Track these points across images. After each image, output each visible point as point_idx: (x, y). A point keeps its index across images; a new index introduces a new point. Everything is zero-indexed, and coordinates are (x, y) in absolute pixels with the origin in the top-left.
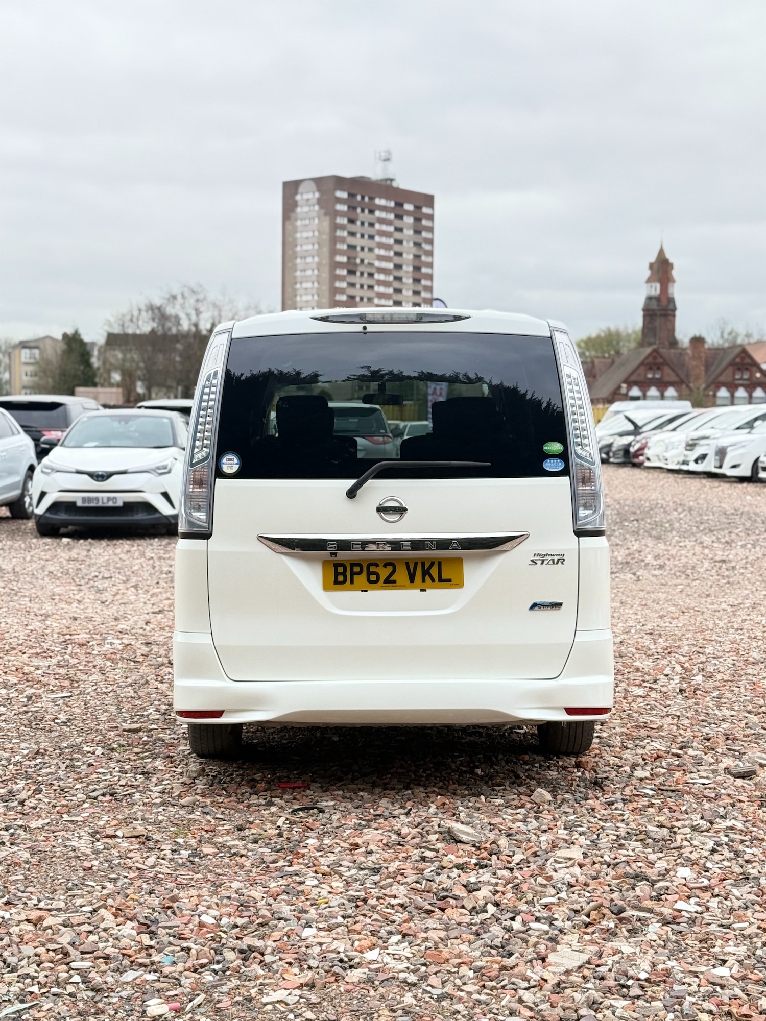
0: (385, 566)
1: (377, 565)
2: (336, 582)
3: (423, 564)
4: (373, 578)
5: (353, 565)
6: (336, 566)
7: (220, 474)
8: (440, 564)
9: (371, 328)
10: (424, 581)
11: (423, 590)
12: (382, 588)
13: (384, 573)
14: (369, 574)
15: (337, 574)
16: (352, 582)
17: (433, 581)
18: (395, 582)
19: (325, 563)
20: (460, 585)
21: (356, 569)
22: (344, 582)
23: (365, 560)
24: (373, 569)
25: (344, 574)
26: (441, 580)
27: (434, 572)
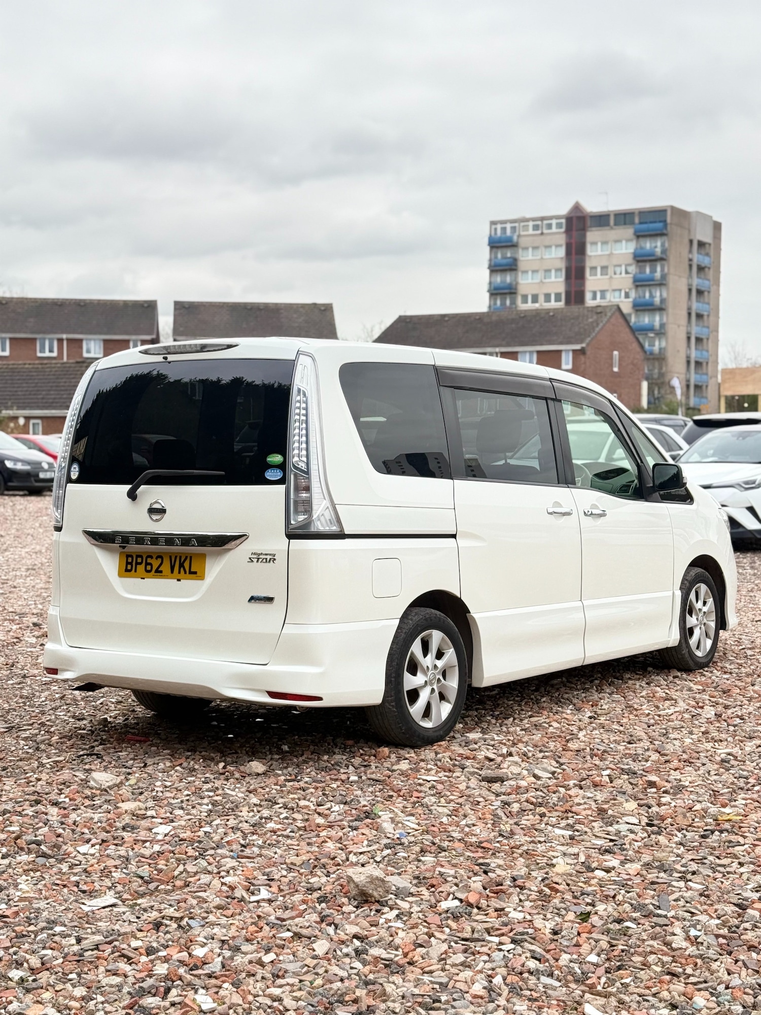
0: (157, 559)
1: (151, 557)
2: (127, 570)
3: (180, 557)
4: (149, 568)
5: (138, 556)
6: (128, 556)
7: (70, 480)
8: (191, 558)
9: (171, 358)
10: (179, 572)
11: (179, 580)
12: (154, 577)
13: (156, 563)
14: (147, 564)
15: (127, 563)
16: (136, 571)
17: (185, 573)
18: (161, 572)
19: (121, 553)
20: (202, 578)
21: (139, 560)
22: (130, 571)
23: (145, 553)
24: (149, 560)
25: (131, 563)
26: (191, 573)
27: (187, 565)
